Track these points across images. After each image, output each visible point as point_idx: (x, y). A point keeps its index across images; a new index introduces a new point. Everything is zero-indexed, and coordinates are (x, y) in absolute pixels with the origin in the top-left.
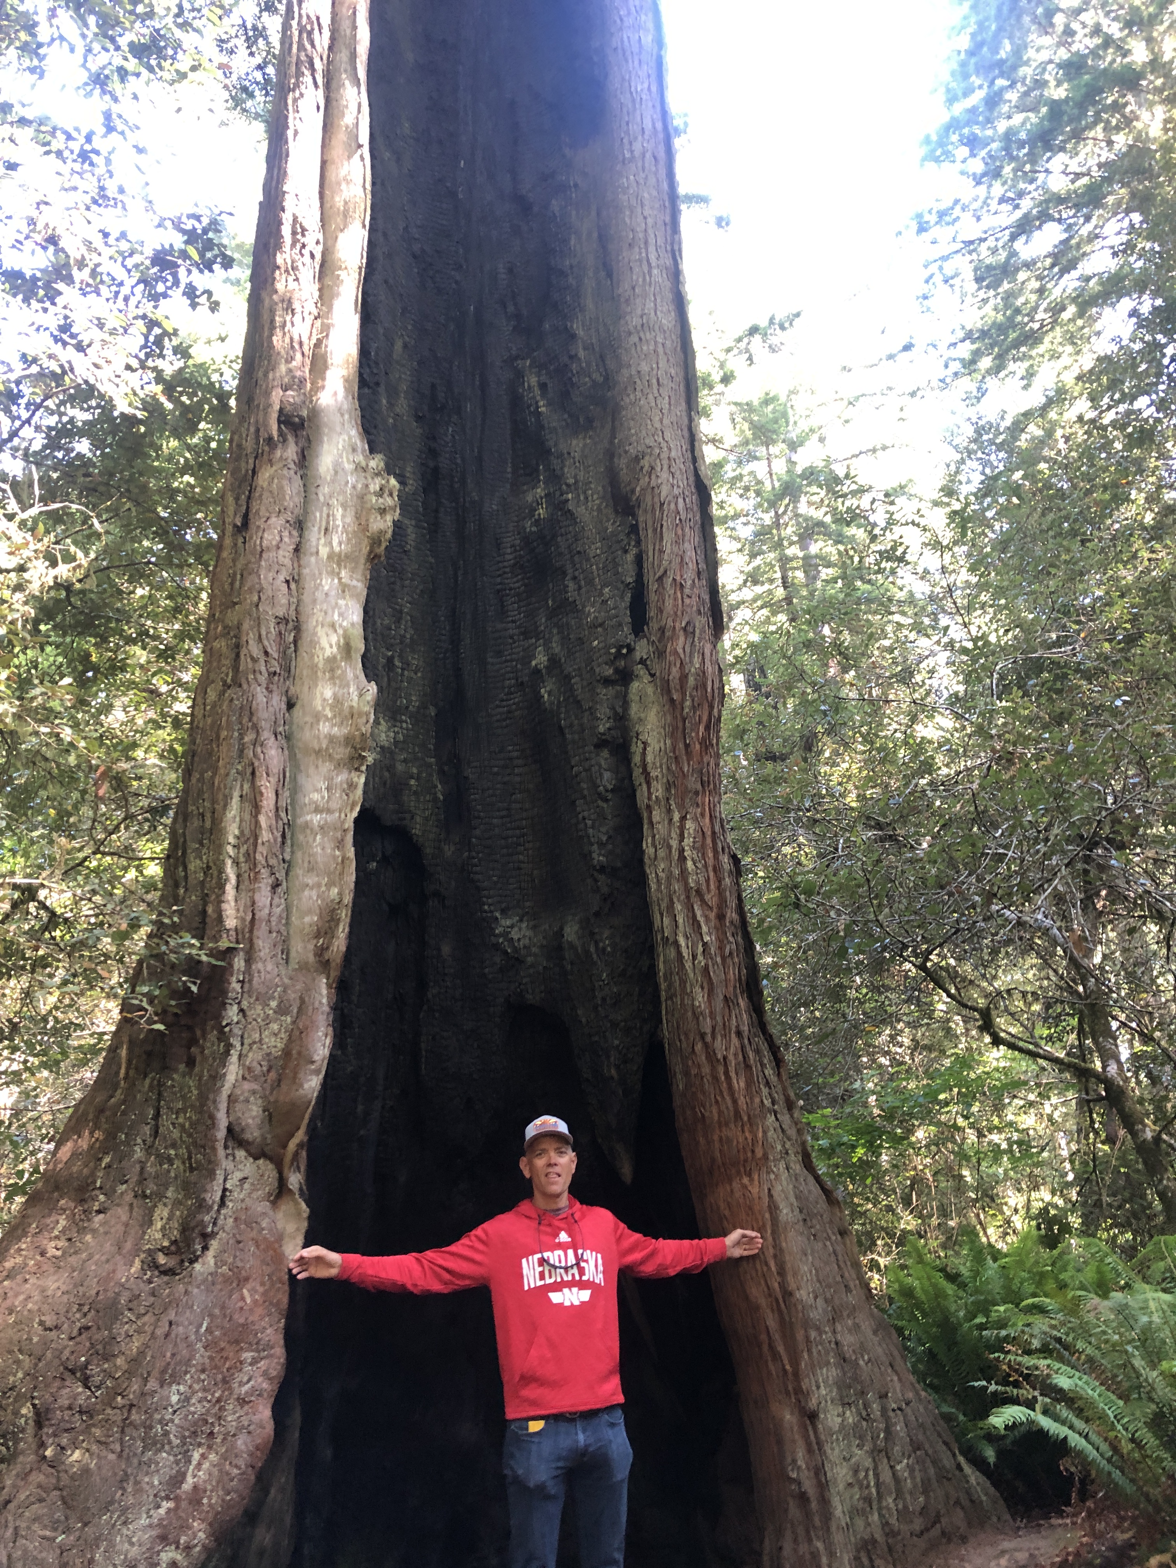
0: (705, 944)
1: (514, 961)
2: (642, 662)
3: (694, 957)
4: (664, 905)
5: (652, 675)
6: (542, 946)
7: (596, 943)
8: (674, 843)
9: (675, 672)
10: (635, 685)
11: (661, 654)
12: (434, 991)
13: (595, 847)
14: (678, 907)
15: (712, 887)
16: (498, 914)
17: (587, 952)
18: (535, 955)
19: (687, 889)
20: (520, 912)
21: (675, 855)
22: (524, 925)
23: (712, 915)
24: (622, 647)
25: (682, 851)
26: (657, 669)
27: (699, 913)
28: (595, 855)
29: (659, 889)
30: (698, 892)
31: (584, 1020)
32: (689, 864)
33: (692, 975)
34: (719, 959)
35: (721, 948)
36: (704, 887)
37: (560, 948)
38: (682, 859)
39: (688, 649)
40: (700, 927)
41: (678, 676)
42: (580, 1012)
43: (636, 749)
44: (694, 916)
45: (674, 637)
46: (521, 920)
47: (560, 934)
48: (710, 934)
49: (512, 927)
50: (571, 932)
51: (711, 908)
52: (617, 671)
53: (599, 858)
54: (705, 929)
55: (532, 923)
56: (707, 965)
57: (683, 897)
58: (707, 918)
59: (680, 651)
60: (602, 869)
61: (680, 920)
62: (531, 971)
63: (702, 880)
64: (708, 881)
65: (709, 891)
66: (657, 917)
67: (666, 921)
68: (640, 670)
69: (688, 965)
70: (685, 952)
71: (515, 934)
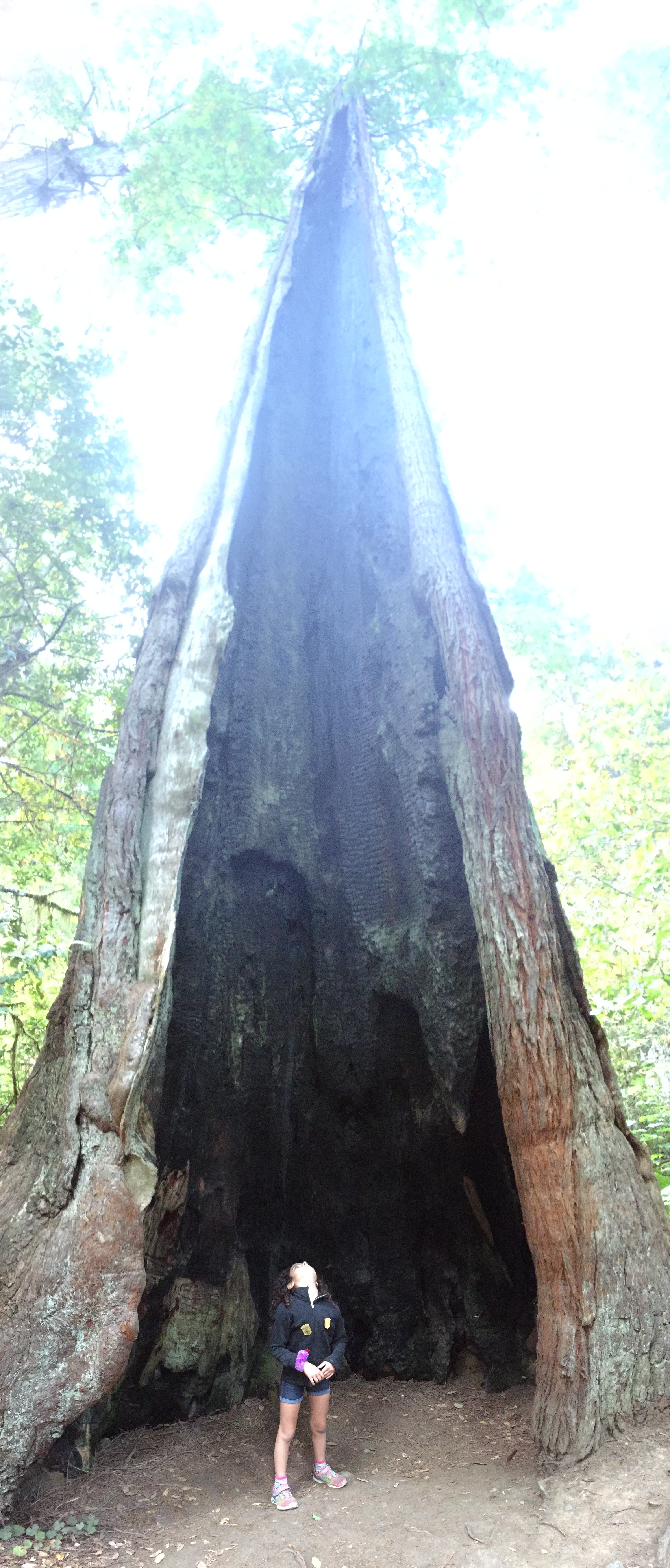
0: (519, 941)
1: (376, 960)
2: (447, 713)
3: (510, 952)
4: (482, 909)
5: (455, 722)
6: (396, 946)
7: (432, 942)
8: (487, 856)
9: (472, 716)
10: (443, 733)
11: (460, 704)
12: (321, 984)
13: (425, 865)
14: (494, 910)
15: (523, 891)
16: (364, 924)
17: (426, 952)
18: (391, 954)
19: (501, 895)
20: (381, 921)
21: (489, 866)
22: (383, 931)
23: (525, 916)
24: (428, 705)
25: (494, 863)
26: (458, 717)
27: (512, 915)
28: (425, 873)
29: (476, 897)
30: (511, 897)
31: (427, 1006)
32: (501, 874)
33: (508, 968)
34: (532, 953)
35: (533, 943)
36: (516, 892)
37: (407, 947)
38: (494, 869)
39: (478, 698)
40: (513, 925)
41: (475, 719)
42: (424, 999)
43: (450, 782)
44: (508, 918)
45: (466, 690)
46: (381, 927)
47: (407, 936)
48: (523, 931)
49: (375, 932)
50: (415, 935)
51: (524, 910)
52: (428, 724)
53: (429, 874)
54: (517, 927)
55: (389, 929)
56: (521, 958)
57: (498, 901)
58: (519, 918)
59: (472, 700)
60: (432, 884)
61: (496, 921)
62: (389, 966)
63: (514, 887)
64: (519, 887)
65: (521, 896)
66: (477, 918)
67: (484, 922)
68: (444, 720)
69: (505, 959)
70: (501, 948)
71: (377, 939)
